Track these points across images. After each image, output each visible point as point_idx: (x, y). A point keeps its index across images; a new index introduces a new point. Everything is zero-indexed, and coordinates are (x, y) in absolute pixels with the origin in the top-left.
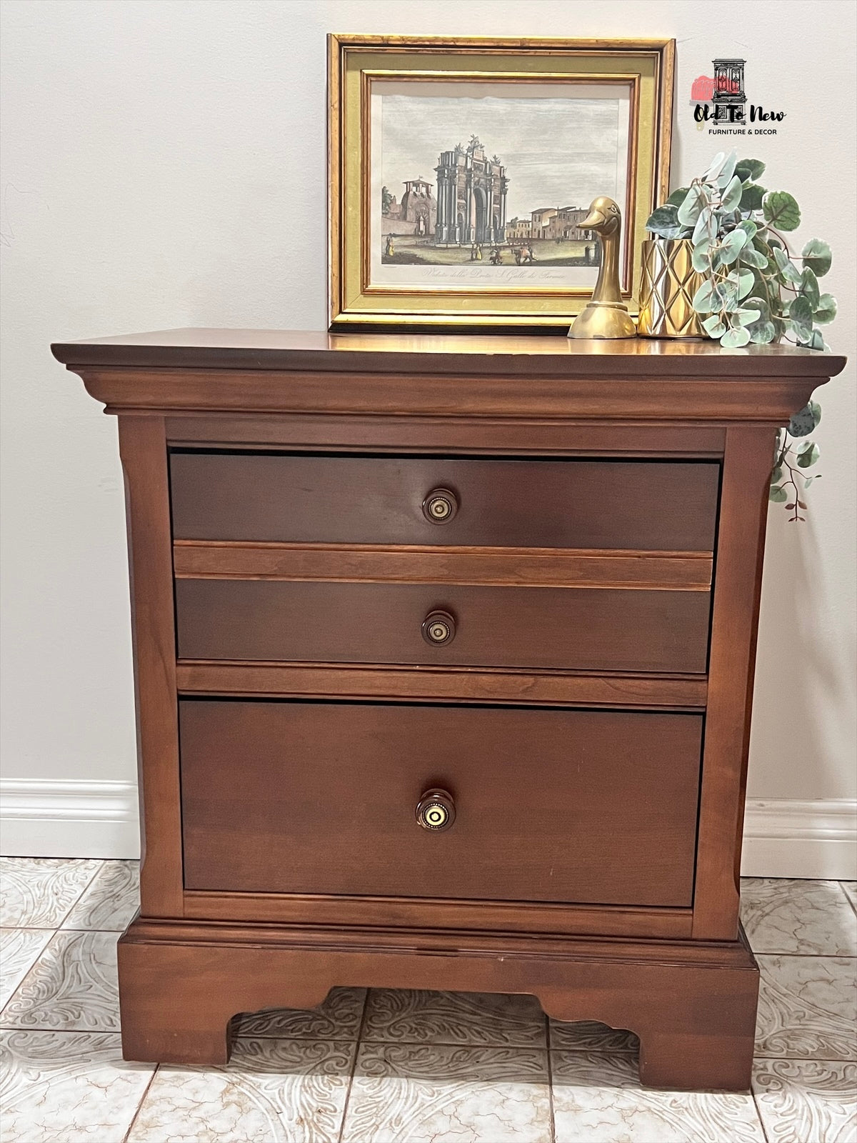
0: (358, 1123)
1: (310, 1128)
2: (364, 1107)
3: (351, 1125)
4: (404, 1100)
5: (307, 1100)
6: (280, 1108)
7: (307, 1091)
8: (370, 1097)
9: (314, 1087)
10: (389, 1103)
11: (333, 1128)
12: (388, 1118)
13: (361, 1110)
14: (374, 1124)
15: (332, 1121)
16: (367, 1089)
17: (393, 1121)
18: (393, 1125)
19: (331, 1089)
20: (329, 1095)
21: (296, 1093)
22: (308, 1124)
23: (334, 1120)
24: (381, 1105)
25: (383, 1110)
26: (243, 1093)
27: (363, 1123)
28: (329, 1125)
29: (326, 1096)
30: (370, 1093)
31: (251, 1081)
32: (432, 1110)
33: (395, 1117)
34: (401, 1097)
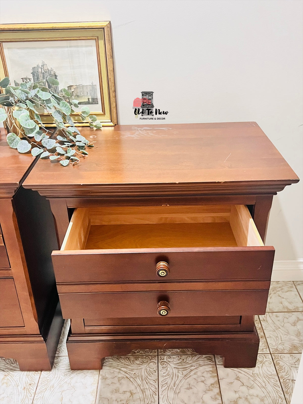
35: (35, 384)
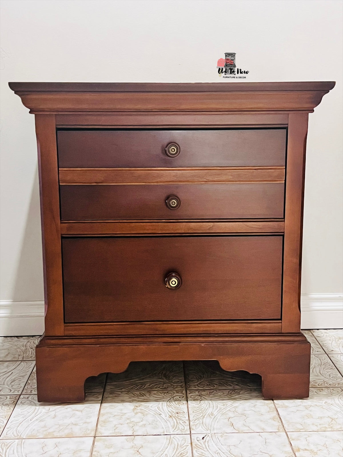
0: (195, 416)
1: (175, 418)
2: (196, 410)
3: (192, 417)
4: (212, 408)
5: (171, 410)
6: (160, 413)
7: (170, 407)
8: (197, 407)
9: (172, 405)
10: (206, 409)
11: (185, 418)
12: (207, 414)
13: (195, 412)
14: (202, 416)
15: (184, 416)
16: (195, 405)
17: (210, 414)
18: (210, 416)
19: (180, 406)
20: (179, 408)
21: (165, 408)
22: (174, 417)
23: (185, 416)
24: (203, 409)
25: (204, 411)
26: (142, 409)
27: (197, 416)
28: (183, 417)
29: (178, 408)
30: (197, 406)
31: (144, 405)
32: (225, 410)
33: (210, 413)
34: (211, 406)
35: (184, 412)
